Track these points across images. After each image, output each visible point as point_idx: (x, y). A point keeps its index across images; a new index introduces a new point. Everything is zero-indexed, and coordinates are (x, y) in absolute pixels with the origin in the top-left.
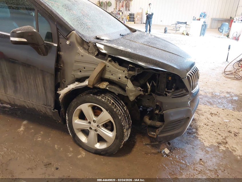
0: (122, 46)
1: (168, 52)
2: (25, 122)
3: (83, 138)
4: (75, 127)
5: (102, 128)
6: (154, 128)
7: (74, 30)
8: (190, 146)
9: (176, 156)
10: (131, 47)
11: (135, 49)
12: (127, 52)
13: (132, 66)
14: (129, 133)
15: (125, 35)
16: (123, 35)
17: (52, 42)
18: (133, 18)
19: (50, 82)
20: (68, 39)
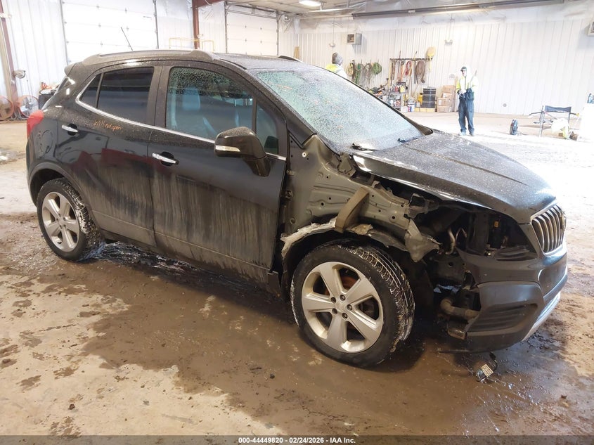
0: (400, 160)
1: (494, 173)
2: (211, 298)
3: (319, 330)
4: (306, 307)
5: (357, 312)
6: (461, 321)
7: (316, 134)
8: (542, 371)
9: (507, 385)
10: (418, 163)
11: (426, 166)
12: (409, 171)
13: (418, 196)
14: (409, 327)
15: (408, 141)
16: (403, 141)
17: (278, 154)
18: (433, 99)
19: (268, 222)
20: (304, 149)
